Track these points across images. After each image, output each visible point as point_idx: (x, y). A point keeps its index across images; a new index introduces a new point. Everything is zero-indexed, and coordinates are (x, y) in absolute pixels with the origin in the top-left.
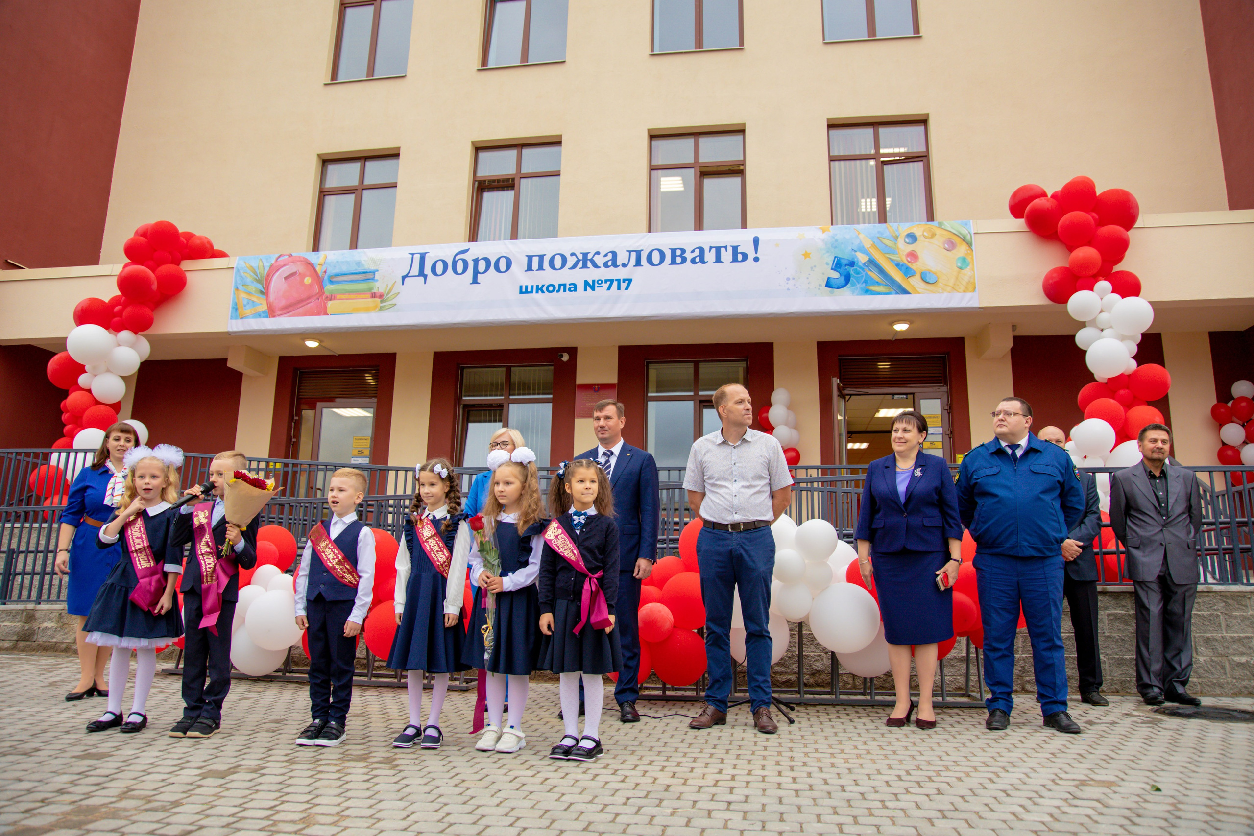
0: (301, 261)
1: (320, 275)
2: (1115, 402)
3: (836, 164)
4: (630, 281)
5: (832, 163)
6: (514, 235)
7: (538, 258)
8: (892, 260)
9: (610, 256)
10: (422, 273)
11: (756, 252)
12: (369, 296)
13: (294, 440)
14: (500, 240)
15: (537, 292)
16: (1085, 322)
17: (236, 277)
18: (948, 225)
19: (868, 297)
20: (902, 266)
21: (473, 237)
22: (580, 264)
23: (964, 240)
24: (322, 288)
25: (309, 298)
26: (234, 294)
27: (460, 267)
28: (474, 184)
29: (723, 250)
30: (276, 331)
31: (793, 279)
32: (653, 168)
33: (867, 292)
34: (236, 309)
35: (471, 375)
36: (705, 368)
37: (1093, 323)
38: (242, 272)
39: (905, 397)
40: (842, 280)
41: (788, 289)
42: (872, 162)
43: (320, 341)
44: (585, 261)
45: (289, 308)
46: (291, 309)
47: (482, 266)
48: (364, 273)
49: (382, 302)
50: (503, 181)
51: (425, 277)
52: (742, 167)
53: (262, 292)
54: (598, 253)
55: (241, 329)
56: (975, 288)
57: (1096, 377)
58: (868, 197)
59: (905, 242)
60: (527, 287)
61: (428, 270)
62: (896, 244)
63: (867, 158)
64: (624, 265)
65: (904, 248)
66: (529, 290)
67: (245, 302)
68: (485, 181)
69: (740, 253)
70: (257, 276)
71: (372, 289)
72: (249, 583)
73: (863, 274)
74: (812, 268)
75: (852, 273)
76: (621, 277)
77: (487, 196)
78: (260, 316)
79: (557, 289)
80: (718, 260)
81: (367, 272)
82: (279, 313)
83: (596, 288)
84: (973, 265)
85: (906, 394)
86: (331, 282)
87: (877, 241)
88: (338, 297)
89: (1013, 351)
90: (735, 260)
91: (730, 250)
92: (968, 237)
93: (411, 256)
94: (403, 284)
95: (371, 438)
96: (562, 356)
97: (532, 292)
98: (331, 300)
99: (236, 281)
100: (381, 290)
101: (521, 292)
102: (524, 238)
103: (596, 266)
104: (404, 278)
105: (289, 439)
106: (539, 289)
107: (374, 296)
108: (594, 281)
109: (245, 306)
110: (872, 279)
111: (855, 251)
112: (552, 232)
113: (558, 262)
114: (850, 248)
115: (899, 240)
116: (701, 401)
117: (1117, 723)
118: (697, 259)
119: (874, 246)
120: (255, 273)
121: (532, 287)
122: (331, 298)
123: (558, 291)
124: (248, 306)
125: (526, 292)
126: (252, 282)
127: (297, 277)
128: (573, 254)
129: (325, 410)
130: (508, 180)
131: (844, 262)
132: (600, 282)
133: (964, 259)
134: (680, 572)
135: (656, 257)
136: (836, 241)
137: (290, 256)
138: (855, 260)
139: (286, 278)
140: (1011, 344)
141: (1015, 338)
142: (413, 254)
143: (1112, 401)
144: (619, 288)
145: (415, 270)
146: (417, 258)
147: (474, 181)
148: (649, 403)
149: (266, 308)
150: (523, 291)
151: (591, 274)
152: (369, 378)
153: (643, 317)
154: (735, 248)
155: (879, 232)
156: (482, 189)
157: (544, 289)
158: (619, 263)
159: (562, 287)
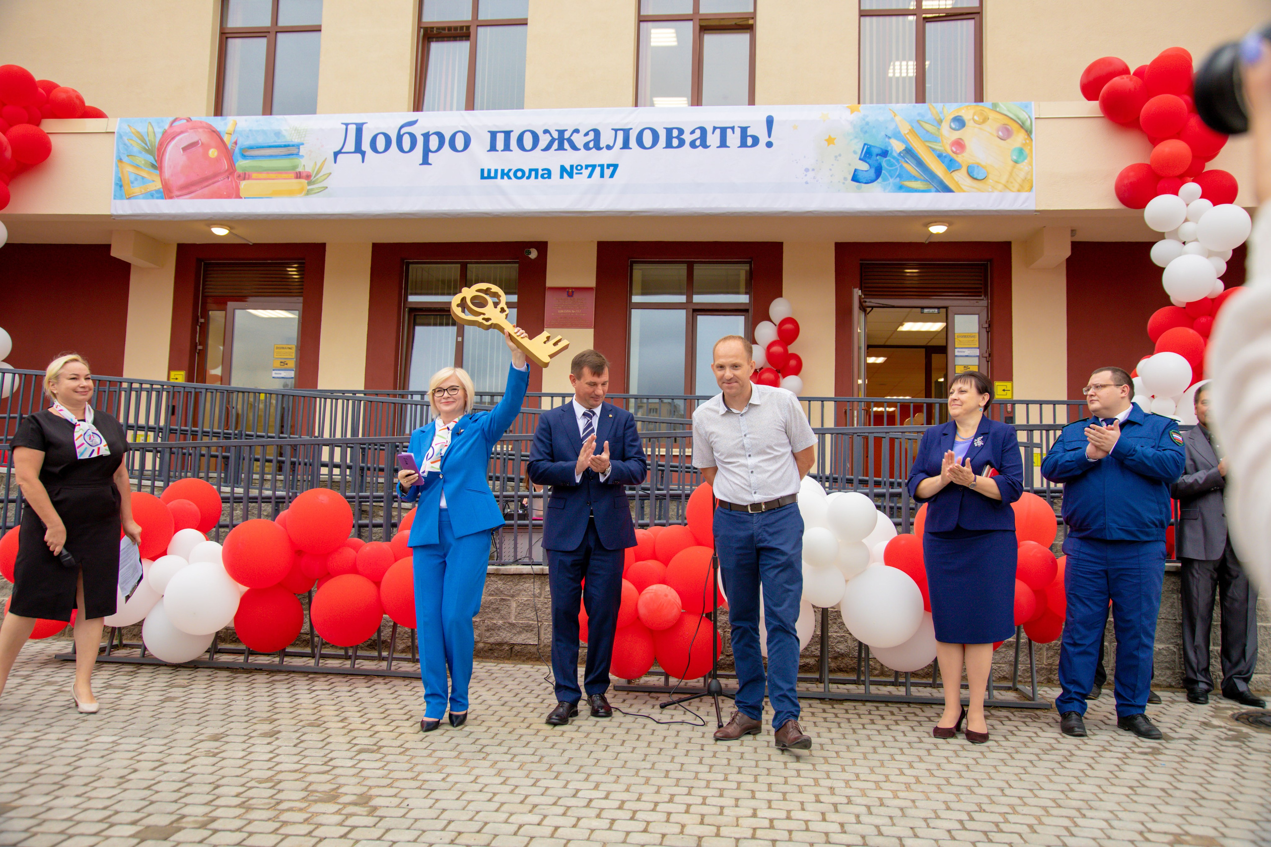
0: (203, 127)
1: (230, 147)
2: (1195, 332)
3: (866, 20)
4: (616, 166)
5: (862, 19)
6: (470, 105)
7: (503, 134)
8: (933, 150)
9: (591, 136)
10: (358, 149)
11: (769, 136)
12: (293, 176)
13: (200, 347)
14: (451, 110)
15: (502, 178)
16: (1163, 234)
17: (118, 146)
18: (1003, 107)
19: (902, 195)
20: (945, 157)
21: (418, 105)
22: (556, 145)
23: (1022, 126)
24: (232, 164)
25: (215, 175)
26: (117, 166)
27: (406, 142)
28: (419, 32)
29: (729, 131)
30: (174, 216)
31: (813, 170)
32: (642, 19)
33: (901, 188)
34: (121, 186)
35: (417, 271)
36: (700, 271)
37: (1175, 234)
38: (125, 138)
39: (936, 311)
40: (872, 174)
41: (807, 183)
42: (912, 18)
43: (231, 228)
44: (562, 140)
45: (188, 189)
46: (193, 188)
47: (434, 142)
48: (285, 146)
49: (309, 184)
50: (456, 28)
51: (363, 154)
52: (751, 22)
53: (153, 166)
54: (577, 131)
55: (128, 211)
56: (1031, 188)
57: (1172, 300)
58: (904, 59)
59: (951, 127)
60: (489, 171)
61: (366, 146)
62: (939, 129)
63: (904, 13)
64: (609, 148)
65: (948, 135)
66: (492, 174)
67: (132, 177)
68: (433, 28)
69: (751, 136)
70: (146, 144)
71: (295, 167)
72: (165, 553)
73: (898, 166)
74: (836, 157)
75: (884, 164)
76: (606, 162)
77: (436, 48)
78: (152, 196)
79: (527, 174)
80: (723, 144)
81: (289, 146)
82: (178, 193)
83: (575, 175)
84: (1032, 158)
85: (938, 308)
86: (244, 157)
87: (917, 125)
88: (254, 176)
89: (1070, 263)
90: (743, 144)
91: (738, 131)
92: (1028, 123)
93: (344, 127)
94: (335, 162)
95: (297, 347)
96: (530, 253)
97: (495, 177)
98: (244, 179)
99: (118, 150)
100: (309, 169)
101: (483, 177)
102: (482, 109)
103: (574, 147)
104: (336, 154)
105: (194, 346)
106: (505, 174)
107: (299, 176)
108: (572, 167)
109: (132, 183)
110: (908, 172)
111: (889, 138)
112: (518, 103)
113: (528, 141)
114: (883, 134)
115: (943, 124)
116: (694, 310)
117: (1196, 739)
118: (698, 143)
119: (912, 131)
120: (144, 141)
121: (496, 171)
122: (245, 177)
123: (528, 178)
124: (136, 184)
125: (489, 177)
126: (140, 152)
127: (199, 150)
128: (546, 132)
129: (238, 312)
130: (462, 28)
131: (875, 151)
132: (579, 168)
133: (1021, 151)
134: (690, 546)
135: (648, 139)
136: (867, 124)
137: (189, 120)
138: (889, 149)
139: (185, 149)
140: (1068, 253)
141: (1075, 245)
142: (347, 125)
143: (1191, 331)
144: (602, 176)
145: (351, 146)
146: (352, 129)
147: (419, 28)
148: (633, 311)
149: (161, 186)
150: (486, 175)
151: (569, 158)
152: (293, 271)
153: (632, 212)
154: (744, 130)
155: (919, 114)
156: (429, 38)
157: (511, 174)
158: (603, 144)
159: (533, 173)
